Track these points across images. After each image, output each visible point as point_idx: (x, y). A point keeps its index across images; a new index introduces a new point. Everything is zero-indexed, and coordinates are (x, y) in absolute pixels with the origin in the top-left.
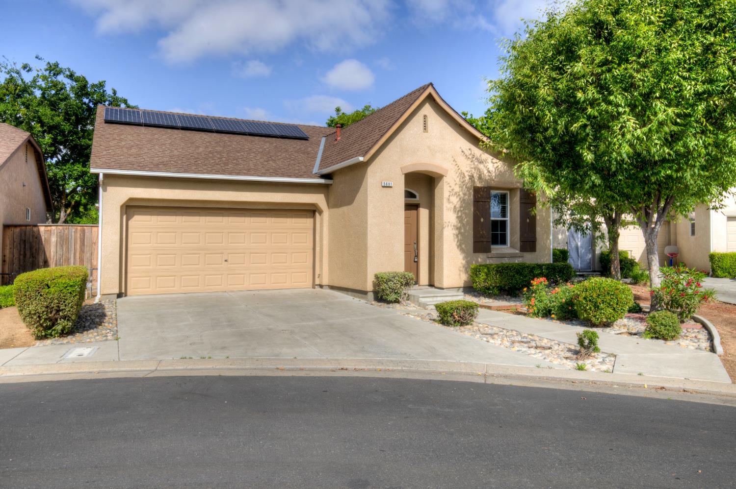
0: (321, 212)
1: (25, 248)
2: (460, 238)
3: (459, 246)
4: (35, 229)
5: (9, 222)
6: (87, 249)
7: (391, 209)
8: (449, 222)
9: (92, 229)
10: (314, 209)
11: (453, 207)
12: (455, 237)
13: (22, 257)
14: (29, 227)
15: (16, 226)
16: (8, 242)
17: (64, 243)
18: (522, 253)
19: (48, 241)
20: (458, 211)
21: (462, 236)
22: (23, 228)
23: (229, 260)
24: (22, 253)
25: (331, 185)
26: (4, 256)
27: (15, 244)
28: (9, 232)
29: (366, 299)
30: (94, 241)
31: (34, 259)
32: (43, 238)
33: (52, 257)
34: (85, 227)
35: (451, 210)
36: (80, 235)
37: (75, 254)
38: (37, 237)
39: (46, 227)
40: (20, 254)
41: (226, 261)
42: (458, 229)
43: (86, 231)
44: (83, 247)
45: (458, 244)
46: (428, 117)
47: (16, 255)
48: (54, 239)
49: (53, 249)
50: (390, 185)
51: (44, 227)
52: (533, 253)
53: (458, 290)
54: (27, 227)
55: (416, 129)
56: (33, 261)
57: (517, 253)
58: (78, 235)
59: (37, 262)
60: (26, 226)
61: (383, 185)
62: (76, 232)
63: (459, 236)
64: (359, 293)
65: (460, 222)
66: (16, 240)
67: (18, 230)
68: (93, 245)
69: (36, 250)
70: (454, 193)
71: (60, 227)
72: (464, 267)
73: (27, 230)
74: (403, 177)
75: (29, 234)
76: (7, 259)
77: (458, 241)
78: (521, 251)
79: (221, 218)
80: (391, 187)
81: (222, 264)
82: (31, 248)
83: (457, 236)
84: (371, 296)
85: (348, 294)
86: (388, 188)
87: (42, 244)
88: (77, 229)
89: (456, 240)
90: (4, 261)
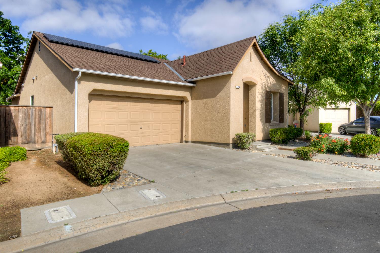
0: (187, 101)
2: (261, 115)
3: (261, 119)
4: (7, 108)
6: (42, 122)
7: (239, 100)
8: (258, 107)
9: (46, 109)
10: (182, 99)
11: (259, 100)
14: (3, 107)
17: (28, 118)
18: (280, 123)
19: (17, 116)
20: (261, 102)
23: (142, 128)
25: (194, 87)
29: (229, 148)
30: (48, 117)
31: (7, 129)
32: (13, 115)
33: (19, 127)
34: (42, 108)
35: (258, 102)
36: (38, 112)
37: (35, 125)
38: (9, 113)
39: (15, 107)
41: (141, 128)
42: (261, 110)
43: (42, 110)
44: (40, 121)
46: (251, 54)
48: (21, 115)
49: (20, 122)
51: (14, 107)
52: (283, 123)
53: (260, 141)
54: (2, 107)
55: (247, 59)
56: (6, 130)
57: (278, 124)
58: (37, 113)
59: (9, 131)
61: (237, 87)
62: (36, 111)
64: (221, 145)
65: (261, 107)
68: (47, 119)
69: (8, 122)
70: (259, 93)
71: (25, 107)
72: (262, 130)
73: (2, 109)
74: (243, 84)
75: (3, 112)
80: (239, 89)
81: (139, 130)
82: (5, 121)
84: (231, 146)
85: (210, 146)
87: (12, 118)
88: (36, 109)
89: (260, 117)
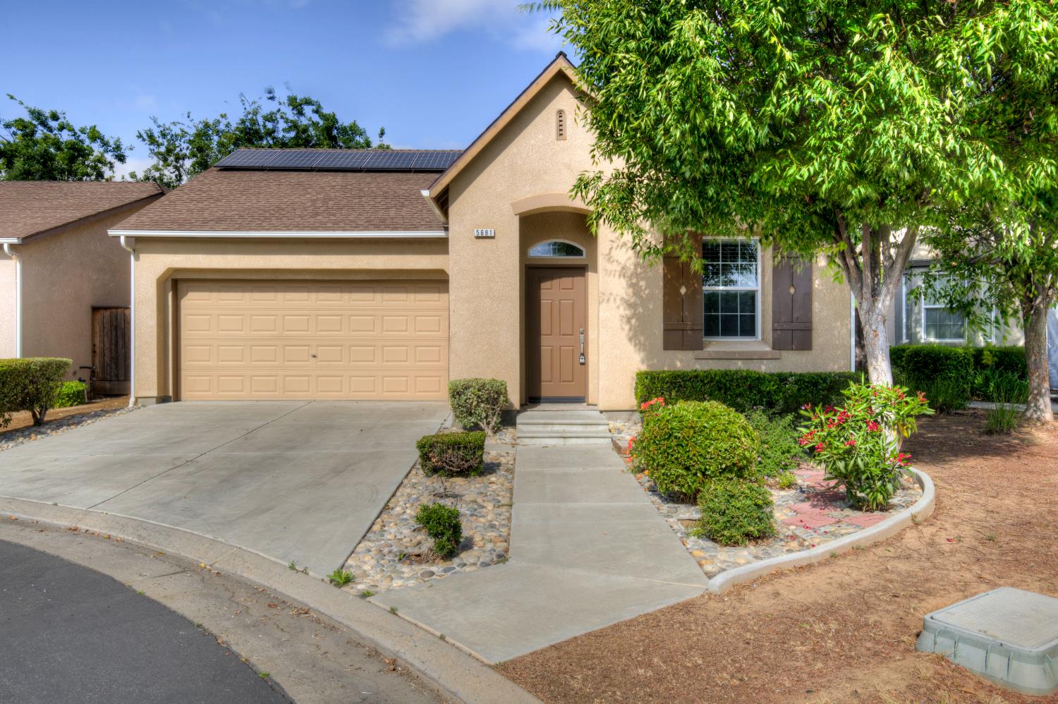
1: (116, 336)
3: (633, 338)
4: (126, 312)
5: (97, 305)
7: (493, 273)
8: (611, 294)
11: (619, 268)
12: (624, 320)
13: (113, 347)
14: (121, 310)
15: (106, 308)
16: (97, 328)
18: (778, 352)
20: (632, 275)
21: (638, 319)
22: (113, 310)
23: (319, 355)
24: (113, 342)
26: (94, 345)
27: (106, 330)
28: (99, 316)
35: (614, 275)
40: (111, 344)
41: (314, 356)
42: (631, 306)
45: (631, 334)
46: (566, 112)
47: (107, 345)
50: (489, 235)
52: (806, 352)
55: (541, 136)
57: (766, 353)
60: (117, 308)
63: (633, 321)
65: (635, 294)
66: (106, 326)
67: (107, 313)
70: (620, 244)
73: (118, 314)
74: (516, 220)
75: (121, 319)
76: (97, 349)
77: (630, 329)
78: (774, 348)
79: (306, 294)
80: (491, 238)
81: (308, 361)
83: (629, 320)
86: (487, 240)
89: (627, 327)
90: (94, 352)
